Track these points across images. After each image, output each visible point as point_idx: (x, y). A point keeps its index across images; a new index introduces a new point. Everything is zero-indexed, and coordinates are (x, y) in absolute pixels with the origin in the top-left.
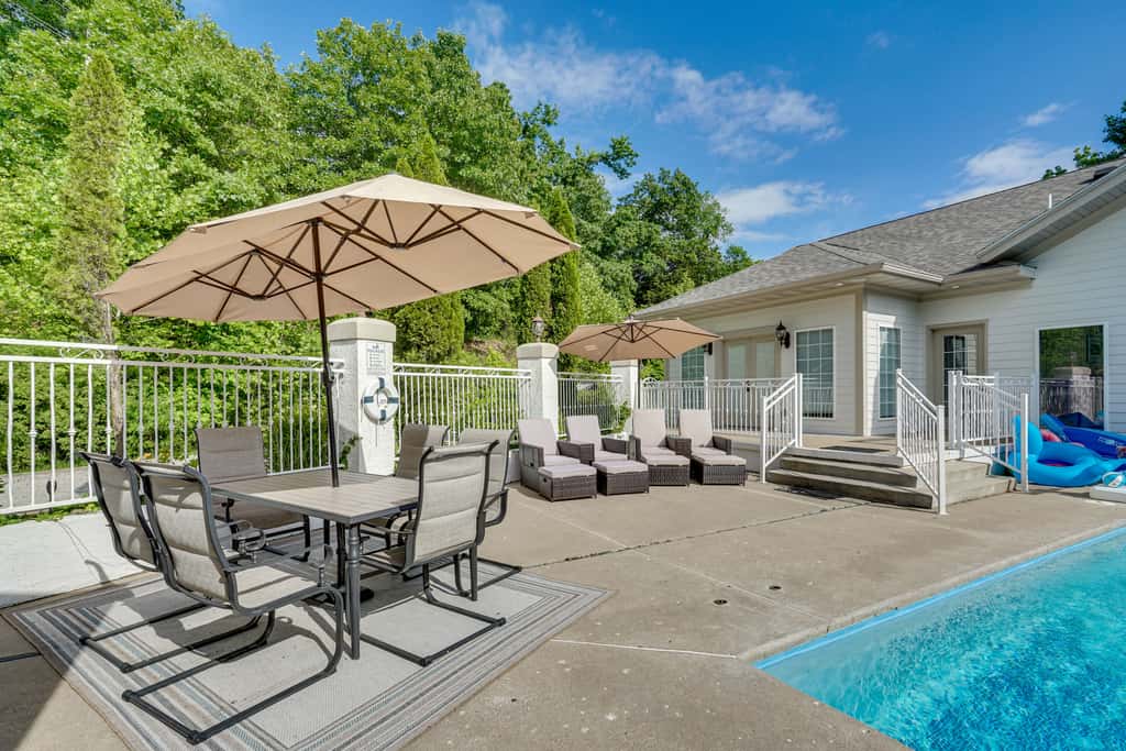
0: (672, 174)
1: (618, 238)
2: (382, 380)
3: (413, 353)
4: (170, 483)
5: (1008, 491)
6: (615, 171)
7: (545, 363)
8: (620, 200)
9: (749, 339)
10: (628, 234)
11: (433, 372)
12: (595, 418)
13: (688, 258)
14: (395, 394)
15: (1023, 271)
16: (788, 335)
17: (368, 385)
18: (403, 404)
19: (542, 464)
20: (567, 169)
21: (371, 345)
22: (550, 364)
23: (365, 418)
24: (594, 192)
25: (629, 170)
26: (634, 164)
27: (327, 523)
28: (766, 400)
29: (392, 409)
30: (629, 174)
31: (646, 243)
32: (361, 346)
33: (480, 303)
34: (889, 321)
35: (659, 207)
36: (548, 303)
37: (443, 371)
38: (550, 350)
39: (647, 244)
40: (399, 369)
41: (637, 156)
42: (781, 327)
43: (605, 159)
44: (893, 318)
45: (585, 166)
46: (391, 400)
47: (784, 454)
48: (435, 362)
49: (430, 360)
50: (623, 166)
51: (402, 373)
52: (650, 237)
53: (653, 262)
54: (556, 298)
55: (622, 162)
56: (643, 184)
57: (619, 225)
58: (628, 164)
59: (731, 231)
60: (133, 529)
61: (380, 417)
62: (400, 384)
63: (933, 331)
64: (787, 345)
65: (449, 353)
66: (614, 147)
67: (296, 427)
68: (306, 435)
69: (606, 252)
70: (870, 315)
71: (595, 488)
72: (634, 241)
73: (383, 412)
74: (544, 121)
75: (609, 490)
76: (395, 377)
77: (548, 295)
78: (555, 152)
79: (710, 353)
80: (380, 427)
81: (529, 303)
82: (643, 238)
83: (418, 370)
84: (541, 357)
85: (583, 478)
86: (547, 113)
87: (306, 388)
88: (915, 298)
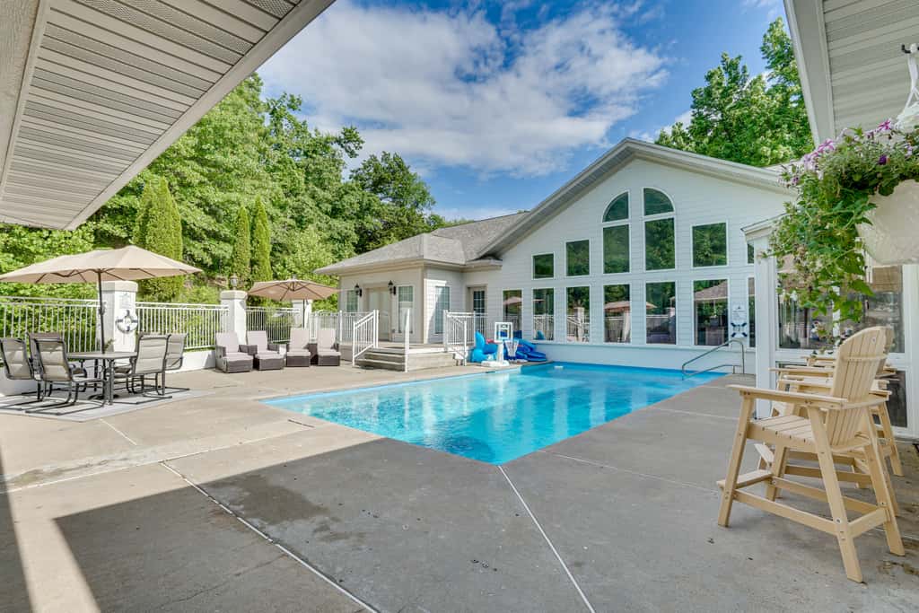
0: (392, 157)
1: (344, 204)
2: (128, 312)
3: (147, 297)
4: (48, 344)
5: (457, 365)
6: (347, 151)
7: (237, 302)
8: (353, 171)
9: (379, 289)
10: (352, 200)
11: (161, 307)
12: (265, 332)
13: (400, 221)
14: (136, 318)
15: (493, 262)
16: (395, 288)
17: (120, 313)
18: (141, 324)
19: (225, 355)
20: (308, 145)
21: (123, 293)
22: (241, 303)
23: (118, 332)
24: (326, 167)
25: (357, 152)
26: (361, 148)
27: (96, 363)
28: (354, 324)
29: (134, 326)
30: (356, 155)
31: (365, 210)
32: (117, 294)
33: (220, 251)
34: (443, 283)
35: (381, 180)
36: (248, 265)
37: (168, 306)
38: (241, 295)
39: (368, 209)
40: (140, 305)
41: (362, 142)
42: (391, 284)
43: (338, 141)
44: (445, 282)
45: (324, 144)
46: (133, 321)
47: (367, 351)
48: (164, 301)
49: (160, 300)
50: (353, 148)
51: (141, 307)
52: (369, 204)
53: (373, 223)
54: (253, 263)
55: (351, 145)
56: (369, 163)
57: (346, 193)
58: (356, 148)
59: (434, 203)
60: (21, 365)
61: (126, 329)
62: (140, 313)
63: (469, 288)
64: (395, 293)
65: (173, 296)
66: (344, 134)
67: (77, 335)
68: (83, 338)
69: (335, 212)
70: (428, 280)
71: (252, 366)
72: (357, 207)
73: (129, 327)
74: (290, 106)
75: (261, 367)
76: (137, 310)
77: (248, 260)
78: (300, 130)
79: (361, 295)
80: (126, 335)
81: (235, 264)
82: (364, 204)
83: (153, 306)
84: (234, 299)
85: (246, 361)
86: (293, 101)
87: (67, 313)
88: (460, 271)
